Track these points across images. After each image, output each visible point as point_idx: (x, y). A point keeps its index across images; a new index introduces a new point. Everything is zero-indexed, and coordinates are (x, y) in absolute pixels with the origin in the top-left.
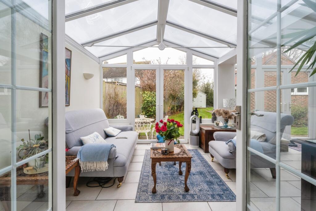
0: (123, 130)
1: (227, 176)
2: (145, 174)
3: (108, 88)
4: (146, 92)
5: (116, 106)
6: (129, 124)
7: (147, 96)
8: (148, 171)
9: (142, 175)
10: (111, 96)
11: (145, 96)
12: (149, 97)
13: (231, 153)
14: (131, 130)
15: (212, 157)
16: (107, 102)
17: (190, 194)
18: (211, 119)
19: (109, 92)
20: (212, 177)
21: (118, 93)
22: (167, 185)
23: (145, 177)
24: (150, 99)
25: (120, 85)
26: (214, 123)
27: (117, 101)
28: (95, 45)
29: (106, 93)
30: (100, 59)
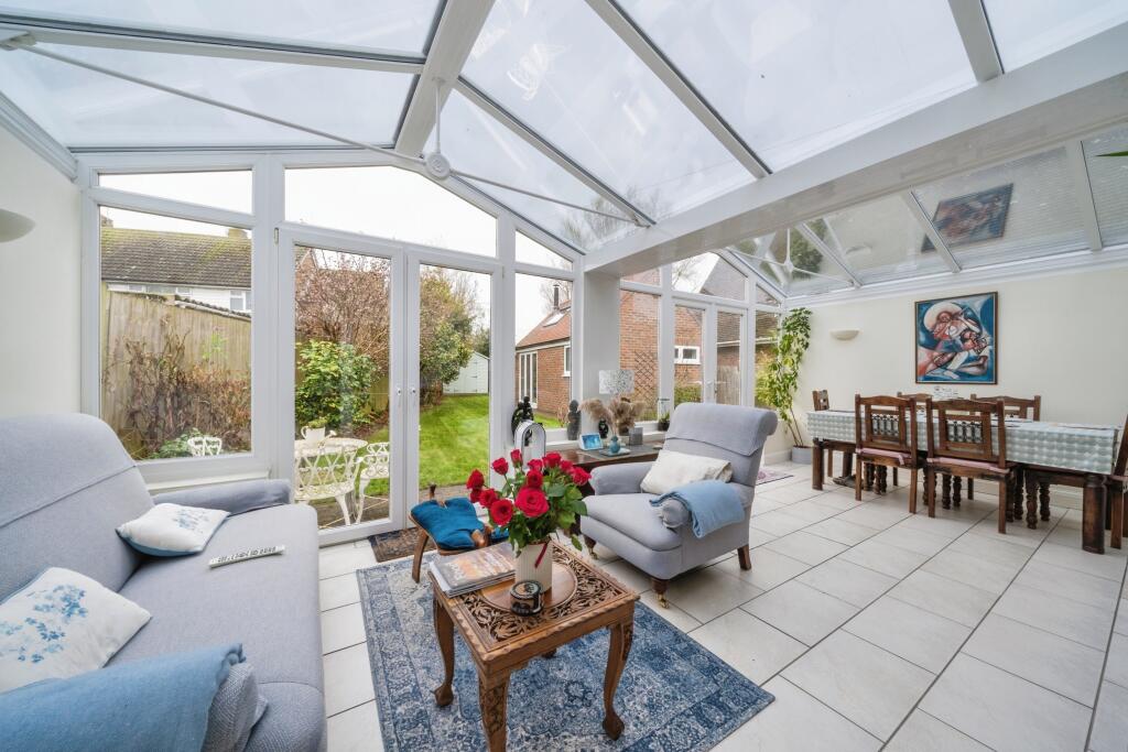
0: (238, 506)
1: (663, 600)
2: (400, 710)
3: (124, 318)
4: (314, 345)
5: (177, 394)
6: (267, 474)
7: (321, 358)
8: (409, 688)
9: (389, 724)
10: (146, 352)
11: (313, 355)
12: (328, 361)
13: (671, 529)
14: (284, 499)
15: (591, 543)
16: (119, 380)
17: (631, 742)
18: (565, 429)
19: (132, 334)
20: (645, 627)
21: (185, 344)
22: (528, 739)
23: (409, 734)
24: (335, 368)
25: (188, 307)
26: (575, 439)
27: (179, 373)
28: (39, 45)
29: (113, 336)
30: (81, 157)
